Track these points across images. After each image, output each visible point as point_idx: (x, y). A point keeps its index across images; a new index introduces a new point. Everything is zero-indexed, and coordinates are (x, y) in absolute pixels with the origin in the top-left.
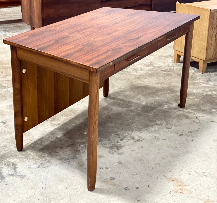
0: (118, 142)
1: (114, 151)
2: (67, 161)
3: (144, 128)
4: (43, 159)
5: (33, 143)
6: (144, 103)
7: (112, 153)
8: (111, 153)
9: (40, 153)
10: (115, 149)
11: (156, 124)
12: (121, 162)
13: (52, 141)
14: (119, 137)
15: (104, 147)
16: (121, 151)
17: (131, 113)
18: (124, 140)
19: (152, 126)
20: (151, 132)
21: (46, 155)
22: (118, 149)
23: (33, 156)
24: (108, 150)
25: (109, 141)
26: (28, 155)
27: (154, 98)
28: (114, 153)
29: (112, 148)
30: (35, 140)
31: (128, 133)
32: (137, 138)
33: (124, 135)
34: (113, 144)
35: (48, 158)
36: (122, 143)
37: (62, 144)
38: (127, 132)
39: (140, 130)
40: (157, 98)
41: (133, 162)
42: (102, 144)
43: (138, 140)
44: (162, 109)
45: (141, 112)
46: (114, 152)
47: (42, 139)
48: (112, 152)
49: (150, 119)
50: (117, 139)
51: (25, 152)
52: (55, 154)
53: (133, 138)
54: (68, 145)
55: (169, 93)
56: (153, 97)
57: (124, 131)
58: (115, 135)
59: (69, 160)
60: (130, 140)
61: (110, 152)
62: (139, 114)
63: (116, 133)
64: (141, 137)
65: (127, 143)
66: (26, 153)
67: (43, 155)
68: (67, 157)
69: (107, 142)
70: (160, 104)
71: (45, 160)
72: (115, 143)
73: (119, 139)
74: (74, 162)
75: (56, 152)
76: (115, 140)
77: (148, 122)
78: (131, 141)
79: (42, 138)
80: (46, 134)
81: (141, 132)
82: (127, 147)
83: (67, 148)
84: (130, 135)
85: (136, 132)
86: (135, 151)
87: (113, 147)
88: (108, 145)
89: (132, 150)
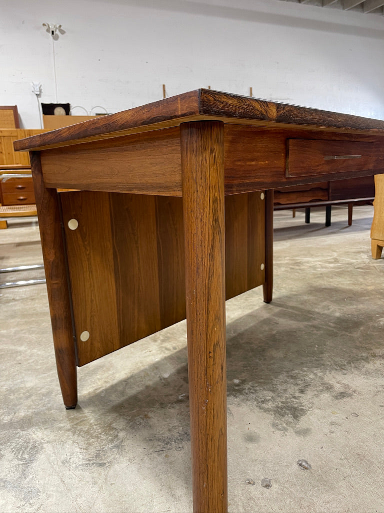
0: (295, 397)
1: (287, 424)
2: (166, 446)
3: (349, 363)
4: (110, 435)
5: (106, 390)
6: (337, 314)
7: (280, 427)
8: (279, 429)
9: (109, 418)
10: (289, 418)
11: (374, 356)
12: (306, 462)
13: (147, 387)
14: (297, 384)
15: (261, 408)
16: (303, 423)
17: (315, 332)
18: (310, 394)
19: (366, 360)
20: (367, 373)
21: (120, 424)
22: (296, 417)
23: (91, 424)
24: (270, 417)
25: (273, 391)
26: (81, 422)
27: (355, 307)
28: (286, 430)
29: (280, 412)
30: (115, 382)
31: (315, 374)
32: (338, 388)
33: (307, 378)
34: (282, 402)
35: (122, 435)
36: (306, 399)
37: (167, 396)
38: (312, 372)
39: (341, 368)
40: (361, 306)
41: (342, 465)
42: (256, 400)
43: (342, 395)
44: (376, 325)
45: (335, 330)
46: (284, 425)
47: (129, 381)
48: (281, 424)
49: (358, 344)
50: (292, 389)
51: (78, 412)
52: (142, 421)
53: (329, 388)
54: (180, 398)
55: (380, 299)
56: (352, 304)
57: (305, 369)
58: (286, 378)
59: (171, 444)
60: (322, 391)
61: (274, 425)
62: (333, 335)
63: (287, 372)
64: (346, 386)
65: (316, 400)
66: (80, 415)
67: (114, 425)
68: (167, 434)
69: (269, 395)
70: (370, 317)
71: (112, 441)
72: (287, 398)
73: (297, 388)
74: (182, 453)
75: (146, 416)
76: (286, 390)
77: (354, 351)
78: (326, 396)
79: (132, 377)
80: (142, 368)
81: (345, 372)
82: (317, 411)
83: (175, 405)
84: (322, 378)
85: (333, 372)
86: (340, 425)
87: (282, 409)
88: (270, 405)
89: (332, 423)
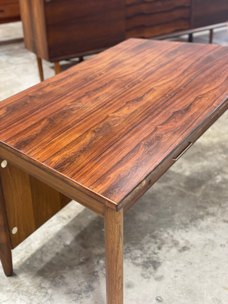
0: (155, 253)
1: (150, 274)
2: (79, 296)
3: (191, 221)
4: (43, 292)
5: (29, 259)
6: (187, 173)
7: (146, 276)
8: (145, 278)
9: (39, 280)
10: (151, 269)
11: (208, 214)
12: (160, 298)
13: (57, 254)
14: (156, 243)
15: (134, 264)
16: (160, 272)
17: (170, 193)
18: (164, 249)
19: (202, 217)
20: (201, 230)
21: (47, 284)
22: (155, 268)
23: (28, 286)
24: (140, 270)
25: (141, 249)
26: (20, 285)
27: (201, 164)
28: (149, 278)
29: (145, 265)
30: (33, 251)
31: (168, 233)
32: (182, 243)
33: (163, 237)
34: (147, 258)
35: (50, 291)
36: (162, 254)
37: (72, 260)
38: (166, 231)
39: (185, 226)
40: (205, 163)
41: (180, 298)
42: (131, 257)
43: (184, 249)
44: (213, 183)
45: (184, 190)
46: (148, 275)
47: (43, 250)
48: (147, 274)
50: (153, 247)
51: (16, 278)
52: (60, 281)
53: (176, 244)
54: (81, 261)
55: (220, 153)
56: (199, 161)
57: (162, 229)
58: (149, 238)
59: (82, 295)
60: (171, 247)
61: (143, 275)
62: (182, 195)
63: (150, 233)
64: (187, 242)
65: (167, 255)
66: (18, 280)
67: (43, 285)
68: (78, 288)
69: (138, 253)
71: (45, 296)
72: (150, 254)
73: (156, 246)
74: (89, 299)
75: (62, 276)
76: (149, 248)
77: (196, 210)
78: (174, 251)
81: (187, 230)
82: (168, 263)
83: (79, 266)
84: (172, 236)
85: (180, 230)
86: (180, 271)
87: (147, 262)
88: (140, 261)
89: (176, 271)
